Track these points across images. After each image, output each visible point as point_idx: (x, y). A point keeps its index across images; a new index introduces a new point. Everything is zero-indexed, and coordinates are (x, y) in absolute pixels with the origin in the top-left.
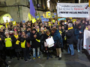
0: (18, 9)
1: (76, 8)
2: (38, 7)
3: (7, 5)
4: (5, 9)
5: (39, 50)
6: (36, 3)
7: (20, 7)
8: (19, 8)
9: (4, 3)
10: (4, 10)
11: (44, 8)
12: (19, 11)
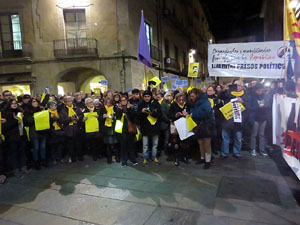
0: (121, 64)
1: (255, 55)
2: (167, 65)
3: (101, 55)
4: (96, 65)
5: (156, 142)
6: (164, 56)
7: (126, 60)
8: (124, 62)
9: (93, 51)
10: (94, 67)
11: (182, 67)
12: (124, 68)
